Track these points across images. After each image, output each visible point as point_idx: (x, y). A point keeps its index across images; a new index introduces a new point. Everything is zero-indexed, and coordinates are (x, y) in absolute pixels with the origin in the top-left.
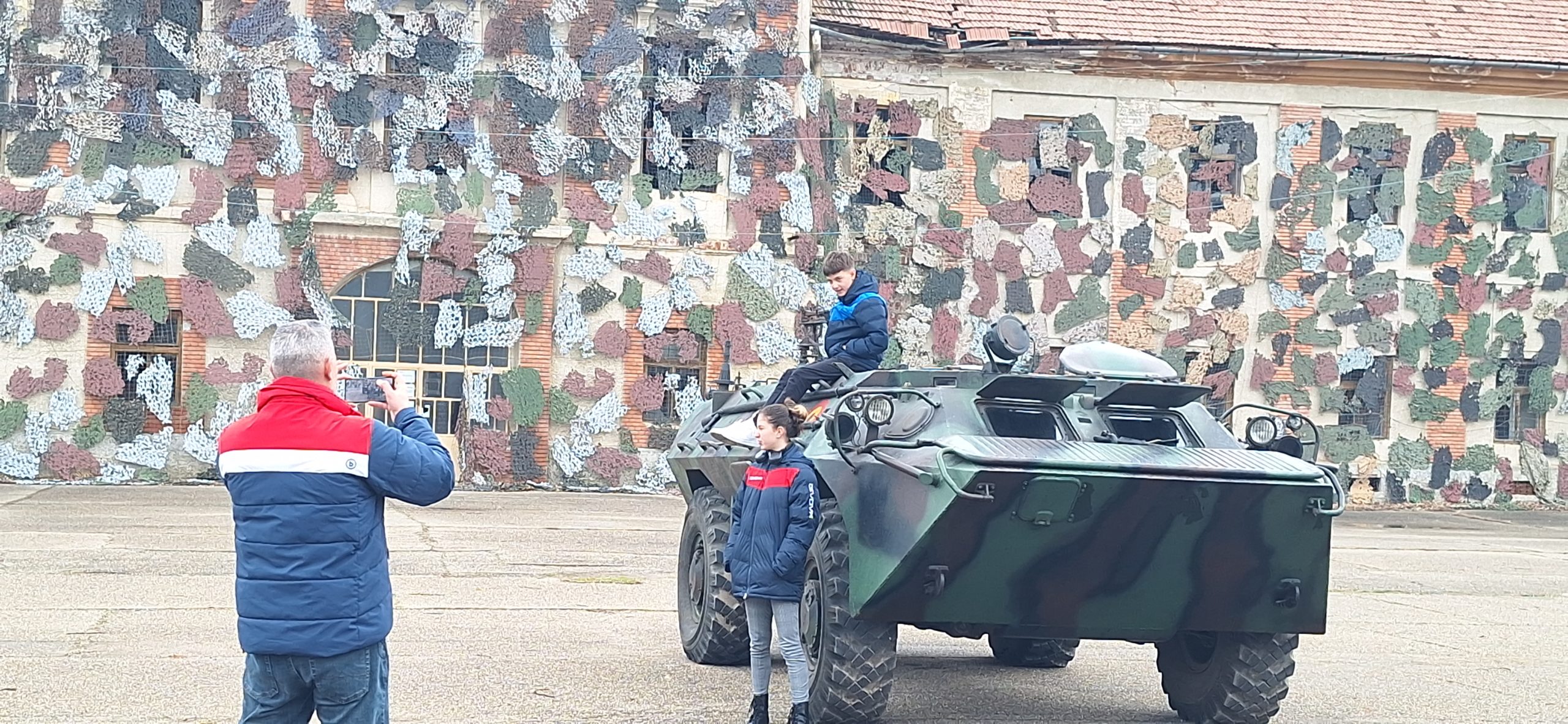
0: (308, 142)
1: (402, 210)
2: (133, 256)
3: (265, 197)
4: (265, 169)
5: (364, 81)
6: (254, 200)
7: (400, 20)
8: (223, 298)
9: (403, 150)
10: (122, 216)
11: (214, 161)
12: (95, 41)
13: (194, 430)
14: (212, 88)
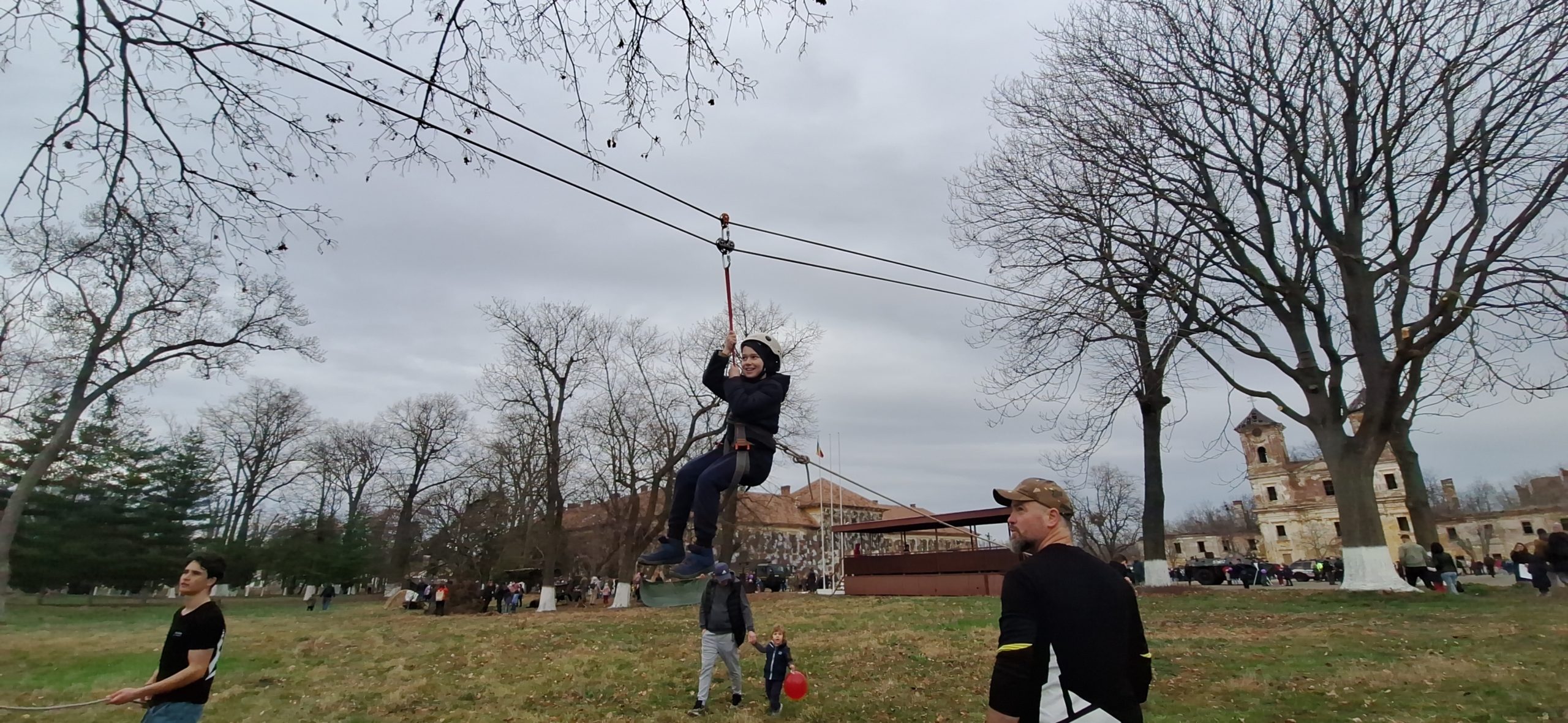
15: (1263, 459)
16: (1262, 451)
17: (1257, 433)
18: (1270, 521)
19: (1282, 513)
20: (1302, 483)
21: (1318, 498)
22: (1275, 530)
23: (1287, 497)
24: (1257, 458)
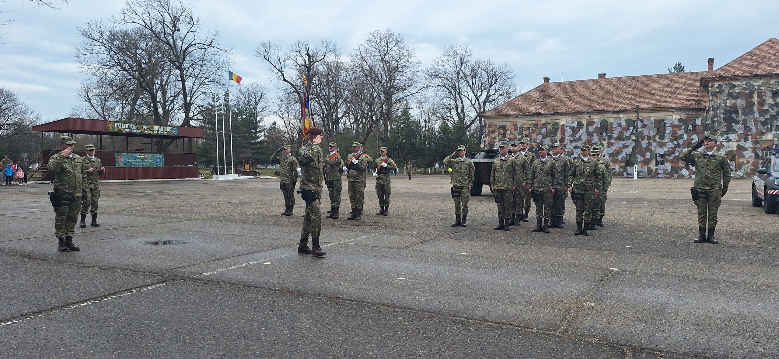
0: (757, 129)
1: (773, 138)
2: (728, 147)
3: (750, 137)
4: (750, 133)
5: (767, 119)
6: (748, 138)
7: (773, 109)
8: (743, 152)
9: (774, 129)
10: (726, 141)
11: (741, 133)
12: (723, 117)
13: (739, 171)
14: (741, 123)
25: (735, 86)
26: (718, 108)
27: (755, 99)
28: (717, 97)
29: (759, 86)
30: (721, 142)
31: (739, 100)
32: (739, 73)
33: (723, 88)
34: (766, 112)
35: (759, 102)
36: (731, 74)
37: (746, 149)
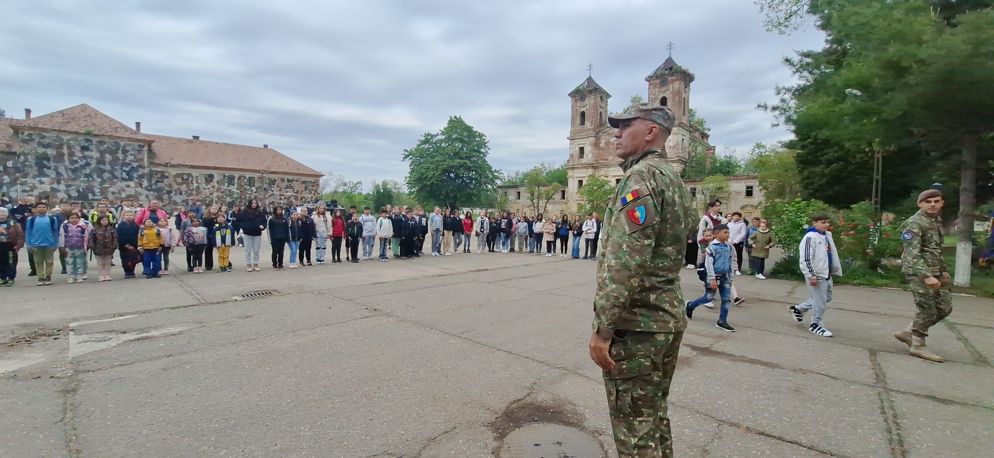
2: (42, 188)
5: (76, 168)
6: (60, 182)
8: (56, 193)
9: (83, 176)
10: (39, 184)
11: (53, 177)
12: (34, 162)
15: (583, 123)
16: (583, 114)
17: (583, 99)
18: (575, 175)
19: (584, 170)
20: (602, 145)
21: (610, 158)
22: (577, 183)
23: (590, 156)
24: (578, 121)
25: (44, 137)
26: (28, 154)
27: (65, 151)
28: (27, 144)
29: (68, 140)
30: (34, 184)
31: (50, 149)
32: (49, 126)
33: (33, 137)
34: (76, 162)
35: (68, 154)
36: (40, 126)
37: (59, 191)
